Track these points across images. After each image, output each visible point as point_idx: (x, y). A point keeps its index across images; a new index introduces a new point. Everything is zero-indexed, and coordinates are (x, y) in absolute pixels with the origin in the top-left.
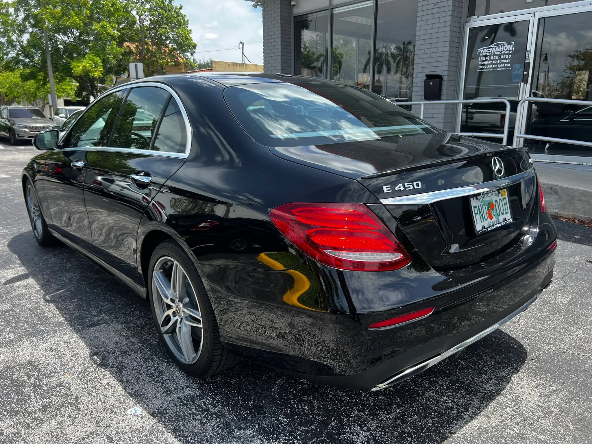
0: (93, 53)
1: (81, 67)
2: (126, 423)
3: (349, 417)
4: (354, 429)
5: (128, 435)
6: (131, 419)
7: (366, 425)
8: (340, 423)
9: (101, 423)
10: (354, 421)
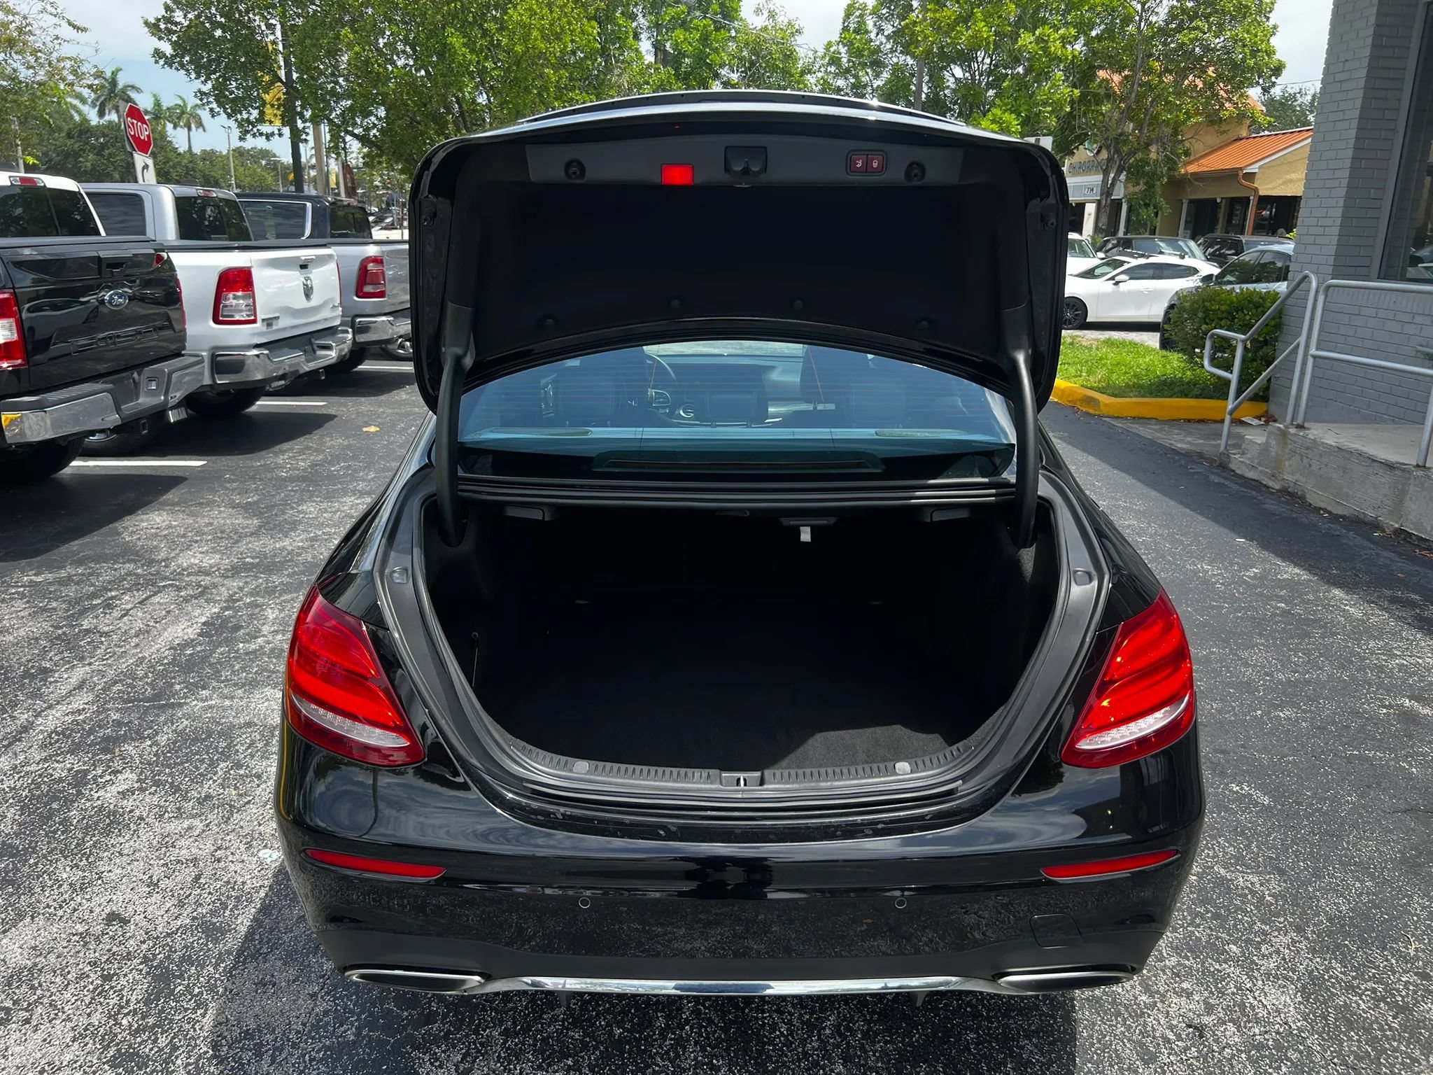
0: (1006, 105)
2: (238, 867)
3: (476, 1032)
4: (449, 1056)
5: (219, 884)
6: (250, 864)
7: (474, 1061)
8: (449, 1032)
9: (219, 852)
10: (469, 1044)
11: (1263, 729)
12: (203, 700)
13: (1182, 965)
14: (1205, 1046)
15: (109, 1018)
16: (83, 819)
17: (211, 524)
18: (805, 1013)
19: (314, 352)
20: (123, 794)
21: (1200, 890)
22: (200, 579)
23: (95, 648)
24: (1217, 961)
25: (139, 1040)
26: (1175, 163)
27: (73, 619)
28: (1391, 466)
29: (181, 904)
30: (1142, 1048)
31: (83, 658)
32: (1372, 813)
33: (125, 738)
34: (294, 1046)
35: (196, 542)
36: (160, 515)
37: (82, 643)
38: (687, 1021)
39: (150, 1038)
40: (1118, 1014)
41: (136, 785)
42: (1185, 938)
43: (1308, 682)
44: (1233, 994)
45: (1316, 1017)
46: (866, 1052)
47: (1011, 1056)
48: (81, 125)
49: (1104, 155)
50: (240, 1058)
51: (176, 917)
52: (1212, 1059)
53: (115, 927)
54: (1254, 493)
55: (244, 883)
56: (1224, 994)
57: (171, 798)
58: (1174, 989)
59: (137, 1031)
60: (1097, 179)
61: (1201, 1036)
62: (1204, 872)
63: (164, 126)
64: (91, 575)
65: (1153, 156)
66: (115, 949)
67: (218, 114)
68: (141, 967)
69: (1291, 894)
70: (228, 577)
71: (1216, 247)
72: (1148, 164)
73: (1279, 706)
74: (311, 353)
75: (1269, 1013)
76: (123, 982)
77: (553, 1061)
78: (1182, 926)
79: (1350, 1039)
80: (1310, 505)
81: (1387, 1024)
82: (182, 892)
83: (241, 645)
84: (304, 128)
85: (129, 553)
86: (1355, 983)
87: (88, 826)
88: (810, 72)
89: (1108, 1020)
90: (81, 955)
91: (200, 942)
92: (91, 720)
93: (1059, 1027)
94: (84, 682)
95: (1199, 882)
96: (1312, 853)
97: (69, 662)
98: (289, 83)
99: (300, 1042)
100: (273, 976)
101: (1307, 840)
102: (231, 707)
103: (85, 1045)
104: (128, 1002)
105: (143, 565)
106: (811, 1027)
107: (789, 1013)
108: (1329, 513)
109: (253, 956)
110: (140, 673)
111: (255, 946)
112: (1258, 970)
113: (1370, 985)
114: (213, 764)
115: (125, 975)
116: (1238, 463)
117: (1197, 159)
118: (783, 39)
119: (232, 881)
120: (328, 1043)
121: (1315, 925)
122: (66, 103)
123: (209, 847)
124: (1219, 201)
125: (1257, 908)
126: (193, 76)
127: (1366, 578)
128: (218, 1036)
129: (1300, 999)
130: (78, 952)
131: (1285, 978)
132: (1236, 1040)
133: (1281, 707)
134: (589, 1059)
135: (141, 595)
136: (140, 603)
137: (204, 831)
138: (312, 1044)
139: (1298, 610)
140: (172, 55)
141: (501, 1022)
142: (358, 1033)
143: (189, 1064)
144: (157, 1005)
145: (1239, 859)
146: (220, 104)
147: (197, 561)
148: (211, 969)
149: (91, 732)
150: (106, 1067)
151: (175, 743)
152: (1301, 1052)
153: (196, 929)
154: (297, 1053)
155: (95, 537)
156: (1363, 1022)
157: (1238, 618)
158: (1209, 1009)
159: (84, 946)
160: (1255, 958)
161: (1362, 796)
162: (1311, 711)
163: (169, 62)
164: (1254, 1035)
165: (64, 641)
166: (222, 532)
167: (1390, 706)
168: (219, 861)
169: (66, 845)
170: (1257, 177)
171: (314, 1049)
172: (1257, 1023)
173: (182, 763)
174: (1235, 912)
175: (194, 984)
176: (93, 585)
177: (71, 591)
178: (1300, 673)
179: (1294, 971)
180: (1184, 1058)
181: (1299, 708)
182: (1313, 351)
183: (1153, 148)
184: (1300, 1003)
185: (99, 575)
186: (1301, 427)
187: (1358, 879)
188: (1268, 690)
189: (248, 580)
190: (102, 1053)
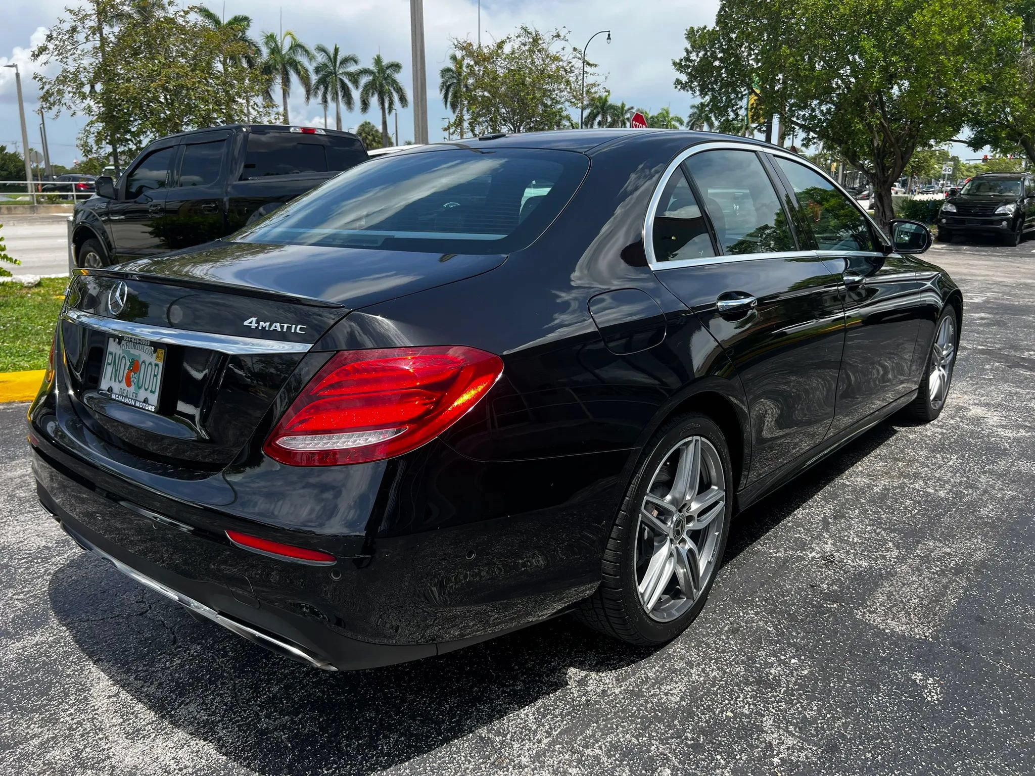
126: (697, 94)
140: (686, 82)
163: (685, 87)
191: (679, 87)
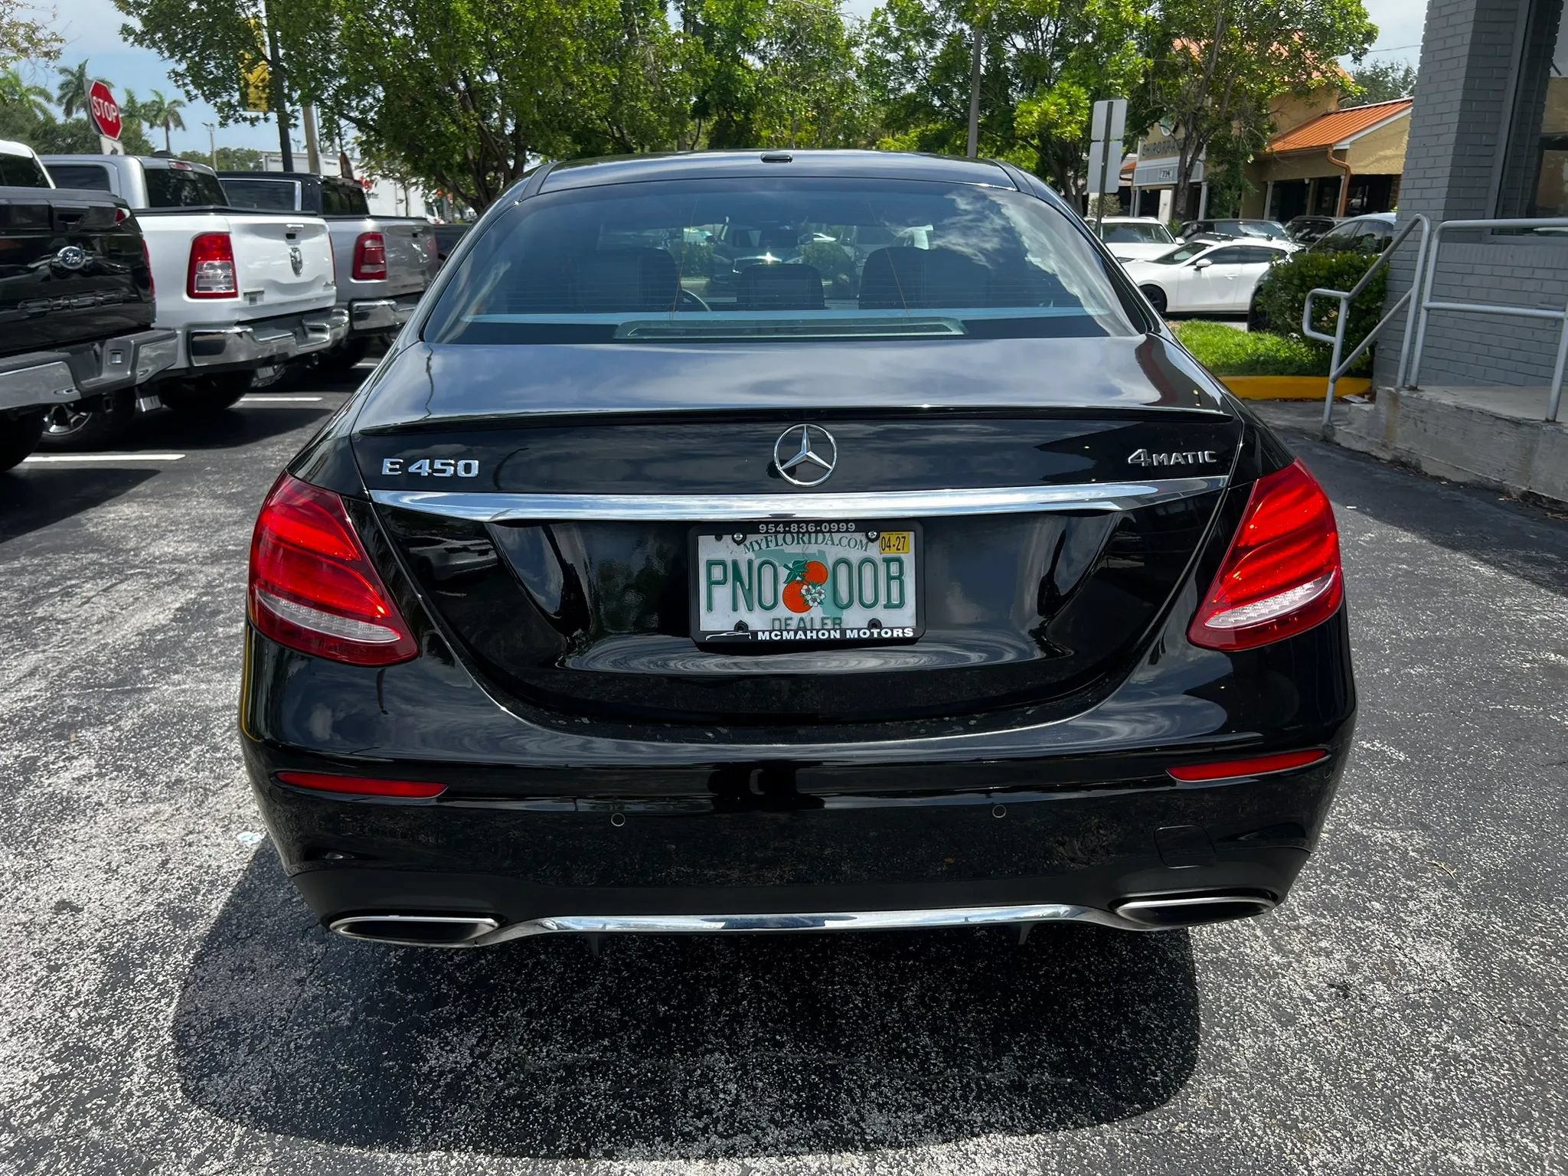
0: (1073, 77)
1: (1036, 115)
2: (213, 851)
3: (494, 1014)
4: (462, 1040)
5: (189, 869)
6: (227, 847)
7: (492, 1045)
8: (462, 1015)
9: (191, 836)
10: (486, 1026)
11: (1391, 687)
12: (173, 684)
13: (1317, 923)
14: (1352, 1006)
15: (55, 1010)
16: (30, 806)
17: (189, 514)
18: (883, 984)
19: (305, 334)
20: (79, 781)
21: (1333, 848)
22: (174, 566)
23: (50, 635)
24: (1359, 918)
25: (90, 1032)
26: (1259, 139)
27: (23, 608)
28: (1517, 423)
29: (144, 890)
30: (1278, 1010)
31: (36, 646)
32: (1523, 766)
33: (82, 725)
34: (277, 1033)
35: (171, 531)
36: (129, 507)
37: (35, 631)
38: (744, 996)
39: (103, 1030)
40: (1248, 975)
41: (94, 771)
42: (1319, 896)
43: (1439, 640)
44: (1380, 951)
45: (1478, 973)
46: (955, 1022)
47: (1126, 1022)
48: (46, 124)
49: (1182, 133)
50: (212, 1048)
51: (138, 904)
52: (1361, 1020)
53: (66, 915)
54: (1363, 464)
55: (219, 867)
56: (1369, 952)
57: (135, 783)
58: (1311, 948)
59: (88, 1023)
60: (1173, 161)
61: (1346, 996)
62: (1336, 829)
63: (139, 125)
64: (48, 565)
65: (1235, 132)
66: (64, 938)
67: (196, 97)
68: (95, 956)
69: (1438, 849)
70: (206, 564)
71: (1305, 231)
72: (1230, 140)
73: (1408, 663)
74: (302, 335)
75: (1423, 970)
76: (73, 972)
77: (586, 1041)
78: (1315, 884)
79: (1520, 995)
80: (1426, 474)
81: (1561, 979)
82: (146, 878)
83: (221, 629)
84: (293, 111)
85: (94, 543)
86: (1520, 937)
87: (36, 814)
88: (857, 44)
89: (1236, 982)
90: (24, 945)
91: (167, 928)
92: (44, 706)
93: (1180, 991)
94: (36, 669)
95: (1331, 839)
96: (1458, 808)
97: (19, 650)
98: (275, 62)
99: (285, 1029)
100: (252, 961)
101: (1452, 794)
102: (208, 691)
103: (25, 1040)
104: (78, 993)
105: (108, 555)
106: (890, 998)
107: (864, 984)
108: (1449, 481)
109: (228, 942)
110: (102, 659)
111: (231, 931)
112: (1407, 927)
113: (1538, 939)
114: (185, 748)
115: (76, 965)
116: (1344, 435)
117: (1284, 136)
118: (825, 7)
119: (206, 865)
120: (317, 1029)
121: (1468, 879)
122: (29, 101)
123: (179, 830)
124: (1307, 182)
125: (1400, 864)
126: (166, 54)
127: (1495, 540)
128: (185, 1026)
129: (1457, 955)
130: (21, 943)
131: (1439, 934)
132: (1387, 999)
133: (1412, 663)
134: (629, 1038)
135: (103, 584)
136: (104, 590)
137: (173, 815)
138: (298, 1031)
139: (1422, 571)
140: (143, 32)
141: (524, 1003)
142: (354, 1018)
143: (150, 1056)
144: (113, 995)
145: (1376, 815)
146: (198, 86)
147: (171, 550)
148: (180, 956)
149: (44, 717)
150: (50, 1062)
151: (141, 727)
152: (1463, 1010)
153: (162, 915)
154: (280, 1041)
155: (54, 529)
156: (1533, 978)
157: (1356, 579)
158: (1354, 968)
159: (27, 936)
160: (1402, 915)
161: (1509, 750)
162: (1446, 668)
163: (140, 39)
164: (1407, 994)
165: (14, 629)
166: (201, 522)
167: (1534, 661)
168: (190, 845)
169: (9, 832)
170: (1348, 153)
171: (302, 1036)
172: (1410, 980)
173: (149, 748)
174: (1375, 868)
175: (158, 973)
176: (49, 574)
177: (25, 581)
178: (1430, 631)
179: (1448, 927)
180: (1328, 1019)
181: (1432, 665)
182: (1426, 303)
183: (1235, 124)
184: (1458, 959)
185: (56, 565)
186: (1414, 389)
187: (1513, 832)
188: (1395, 648)
189: (230, 566)
190: (46, 1047)
191: (131, 39)
